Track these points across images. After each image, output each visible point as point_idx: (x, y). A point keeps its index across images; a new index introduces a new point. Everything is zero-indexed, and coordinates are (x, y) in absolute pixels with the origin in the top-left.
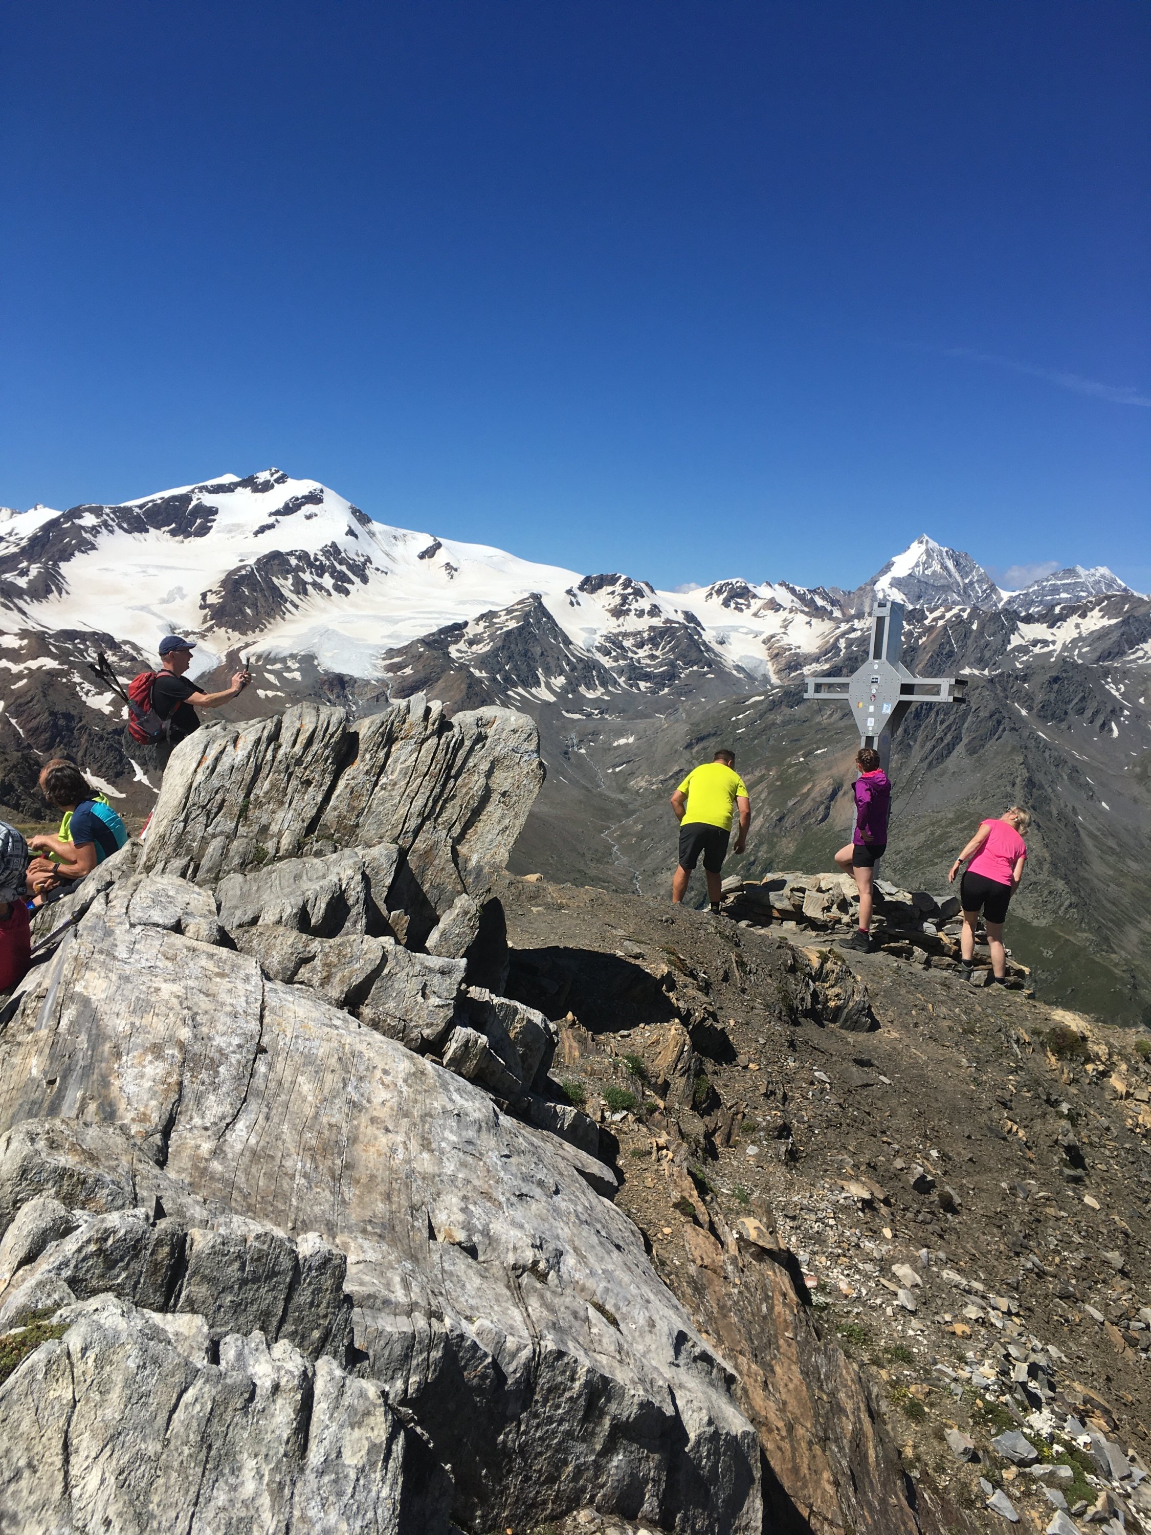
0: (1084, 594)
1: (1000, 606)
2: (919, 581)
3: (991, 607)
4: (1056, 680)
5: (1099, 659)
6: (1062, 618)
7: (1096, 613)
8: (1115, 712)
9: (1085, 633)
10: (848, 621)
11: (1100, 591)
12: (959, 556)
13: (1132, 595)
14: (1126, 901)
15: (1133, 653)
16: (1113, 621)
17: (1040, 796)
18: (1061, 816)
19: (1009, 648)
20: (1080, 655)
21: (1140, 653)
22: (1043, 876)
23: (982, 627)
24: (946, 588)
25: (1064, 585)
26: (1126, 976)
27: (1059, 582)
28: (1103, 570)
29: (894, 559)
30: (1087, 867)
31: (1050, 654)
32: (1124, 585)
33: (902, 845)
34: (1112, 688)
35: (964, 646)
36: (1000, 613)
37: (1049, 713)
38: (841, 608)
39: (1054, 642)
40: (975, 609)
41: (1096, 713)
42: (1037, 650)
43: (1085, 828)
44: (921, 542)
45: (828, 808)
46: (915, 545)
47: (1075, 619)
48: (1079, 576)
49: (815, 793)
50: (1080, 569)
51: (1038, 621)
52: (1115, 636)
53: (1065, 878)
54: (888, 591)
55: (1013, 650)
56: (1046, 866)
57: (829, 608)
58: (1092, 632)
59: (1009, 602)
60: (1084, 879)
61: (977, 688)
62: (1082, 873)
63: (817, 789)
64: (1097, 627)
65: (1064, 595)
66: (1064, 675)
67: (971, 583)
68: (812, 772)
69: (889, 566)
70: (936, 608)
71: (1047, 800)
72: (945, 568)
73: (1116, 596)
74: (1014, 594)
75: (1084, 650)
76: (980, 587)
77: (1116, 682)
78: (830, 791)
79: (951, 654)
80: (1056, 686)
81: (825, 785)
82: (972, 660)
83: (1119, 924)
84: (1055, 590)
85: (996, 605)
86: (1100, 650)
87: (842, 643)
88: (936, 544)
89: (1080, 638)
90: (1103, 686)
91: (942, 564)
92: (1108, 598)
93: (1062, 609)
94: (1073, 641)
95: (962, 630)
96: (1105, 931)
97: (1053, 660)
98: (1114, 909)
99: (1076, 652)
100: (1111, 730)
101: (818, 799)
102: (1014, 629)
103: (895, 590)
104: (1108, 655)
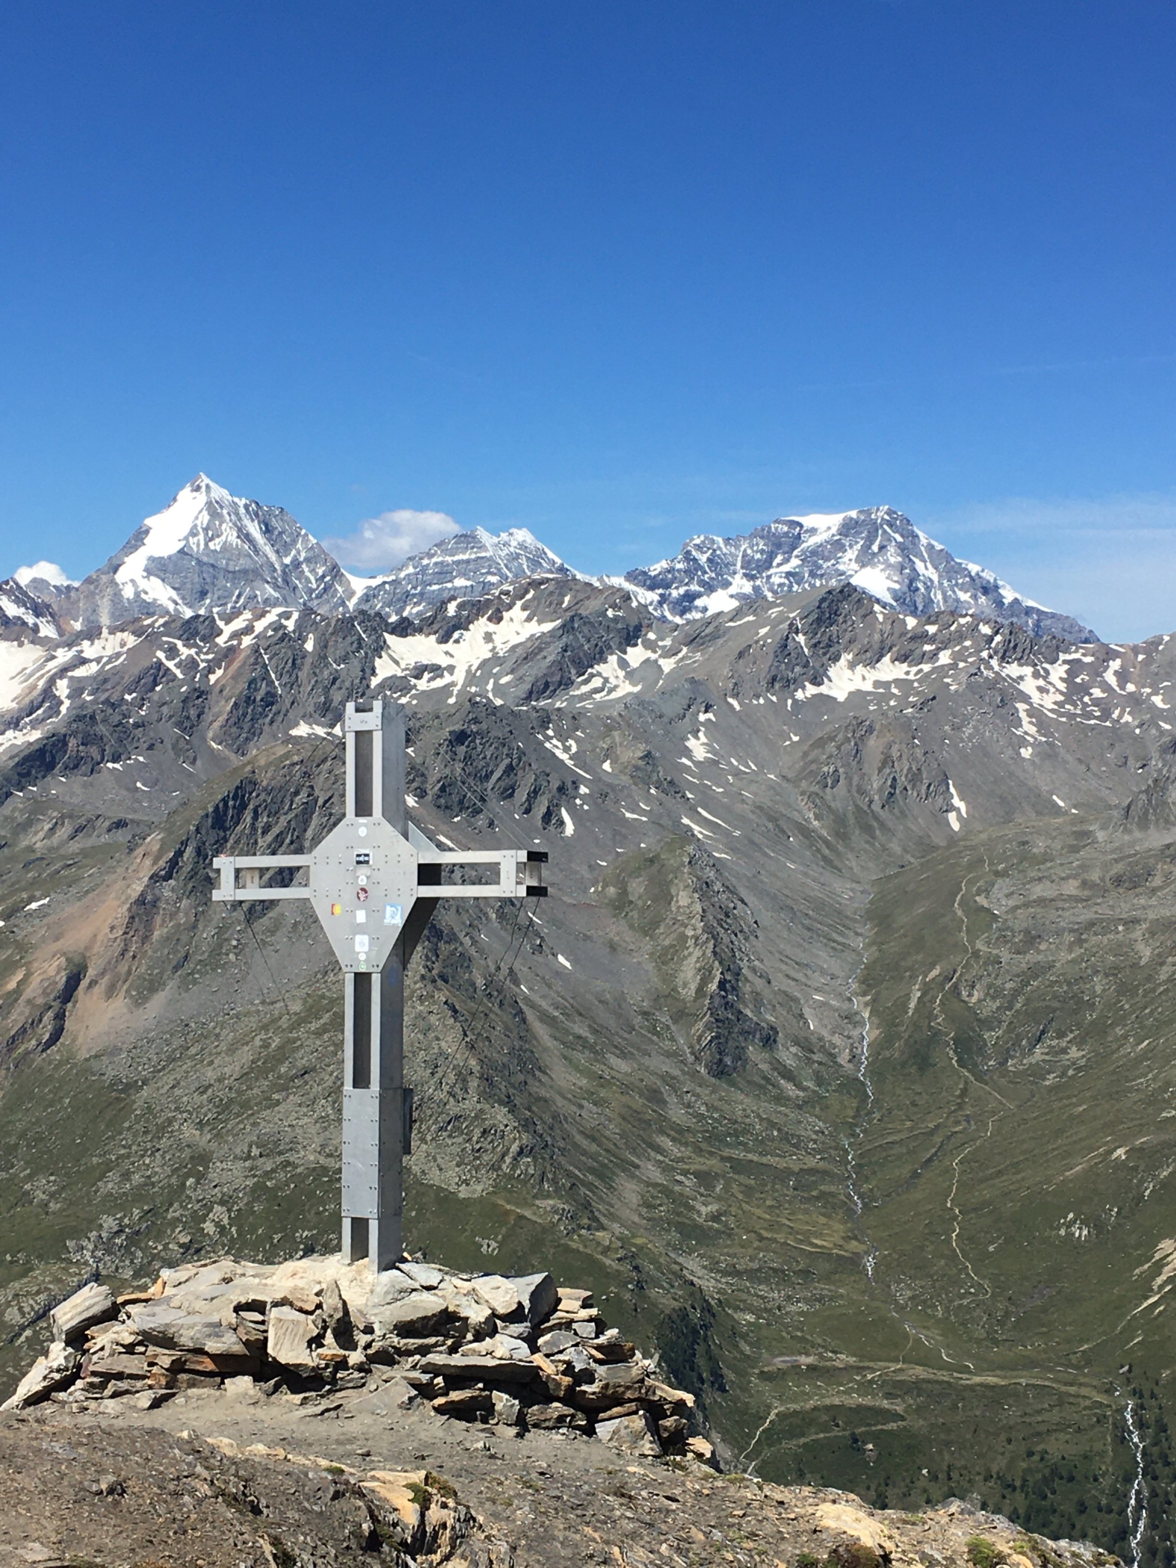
0: (494, 579)
1: (351, 604)
2: (199, 562)
3: (336, 607)
4: (460, 737)
5: (529, 697)
6: (461, 624)
7: (517, 613)
8: (566, 790)
9: (502, 651)
10: (70, 645)
11: (519, 573)
12: (269, 513)
13: (574, 579)
14: (613, 1129)
15: (586, 682)
16: (548, 627)
17: (452, 953)
18: (493, 989)
19: (374, 682)
20: (498, 689)
21: (597, 682)
22: (471, 1104)
23: (323, 645)
24: (250, 575)
25: (458, 563)
26: (626, 1267)
27: (449, 559)
28: (522, 535)
29: (148, 522)
30: (544, 1079)
31: (446, 690)
32: (558, 561)
33: (210, 1075)
34: (555, 747)
35: (293, 684)
36: (352, 619)
37: (455, 798)
38: (55, 619)
39: (451, 669)
40: (307, 612)
41: (535, 793)
42: (423, 684)
43: (533, 1006)
44: (198, 489)
45: (60, 1017)
46: (185, 494)
47: (482, 625)
48: (482, 548)
49: (33, 990)
50: (484, 535)
51: (420, 631)
52: (552, 654)
53: (508, 1102)
54: (143, 584)
55: (382, 686)
56: (474, 1083)
57: (30, 619)
58: (513, 648)
59: (366, 598)
60: (539, 1099)
61: (324, 761)
62: (534, 1088)
63: (36, 980)
64: (521, 639)
65: (460, 582)
66: (474, 728)
67: (296, 564)
68: (23, 948)
69: (139, 537)
70: (236, 613)
71: (465, 961)
72: (247, 537)
73: (548, 580)
74: (374, 583)
75: (504, 681)
76: (313, 571)
77: (562, 736)
78: (62, 979)
79: (270, 699)
80: (461, 750)
81: (52, 972)
82: (311, 709)
83: (603, 1174)
84: (444, 573)
85: (343, 604)
86: (529, 680)
87: (62, 688)
88: (225, 493)
89: (496, 659)
90: (541, 744)
91: (240, 530)
92: (536, 584)
93: (461, 607)
94: (484, 664)
95: (285, 651)
96: (583, 1190)
97: (452, 701)
98: (594, 1148)
99: (490, 687)
100: (562, 823)
101: (40, 1001)
102: (380, 648)
103: (155, 581)
104: (542, 688)
